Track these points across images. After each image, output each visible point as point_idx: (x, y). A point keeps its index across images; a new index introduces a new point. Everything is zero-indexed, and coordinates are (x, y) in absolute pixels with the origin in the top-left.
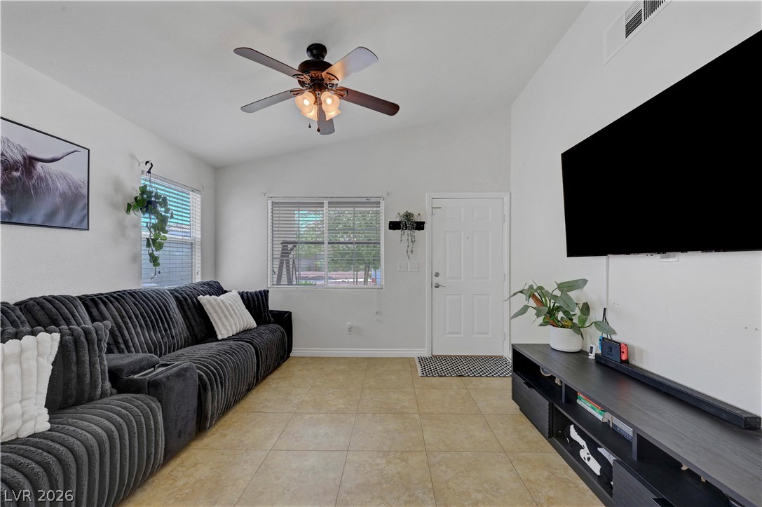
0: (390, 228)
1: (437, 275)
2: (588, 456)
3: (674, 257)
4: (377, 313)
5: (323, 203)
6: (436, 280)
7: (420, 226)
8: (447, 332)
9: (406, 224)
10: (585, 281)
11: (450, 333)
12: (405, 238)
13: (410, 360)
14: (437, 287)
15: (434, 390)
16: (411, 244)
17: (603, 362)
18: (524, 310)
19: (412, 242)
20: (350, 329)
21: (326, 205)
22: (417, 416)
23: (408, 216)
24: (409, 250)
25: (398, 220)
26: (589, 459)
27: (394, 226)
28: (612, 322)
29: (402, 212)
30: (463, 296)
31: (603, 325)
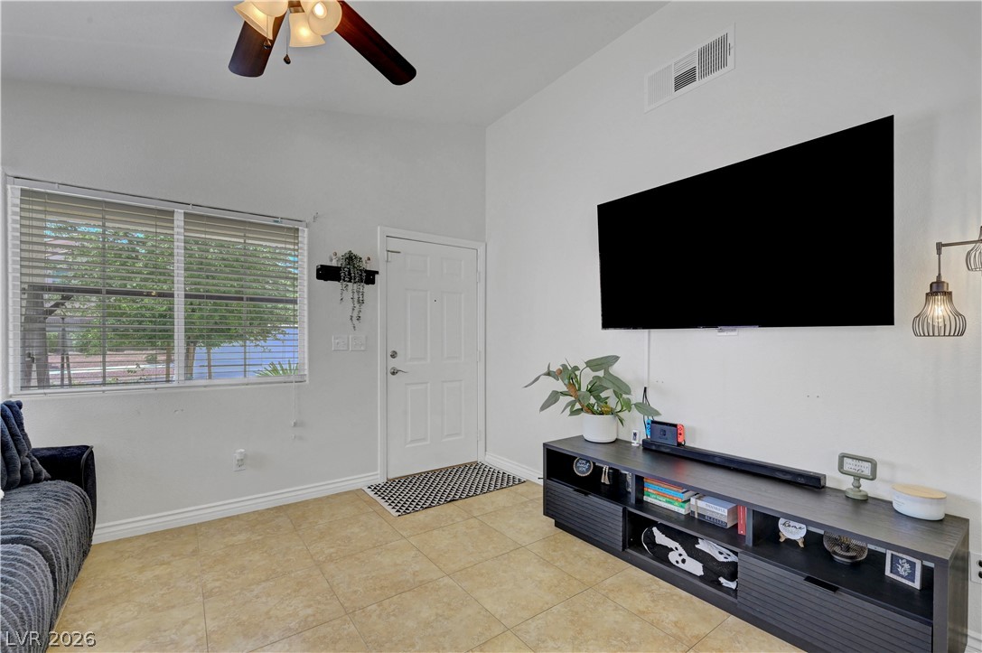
0: (319, 277)
1: (394, 355)
2: (682, 557)
3: (735, 330)
4: (295, 424)
5: (172, 213)
6: (393, 363)
7: (370, 277)
8: (409, 439)
9: (350, 274)
10: (616, 358)
11: (412, 441)
12: (348, 295)
13: (357, 494)
14: (393, 373)
15: (435, 532)
16: (357, 305)
17: (654, 448)
18: (554, 397)
19: (359, 301)
20: (241, 462)
21: (179, 219)
22: (447, 580)
23: (351, 258)
24: (355, 315)
25: (334, 263)
26: (684, 561)
27: (326, 273)
28: (653, 401)
29: (342, 251)
30: (429, 384)
31: (644, 407)
